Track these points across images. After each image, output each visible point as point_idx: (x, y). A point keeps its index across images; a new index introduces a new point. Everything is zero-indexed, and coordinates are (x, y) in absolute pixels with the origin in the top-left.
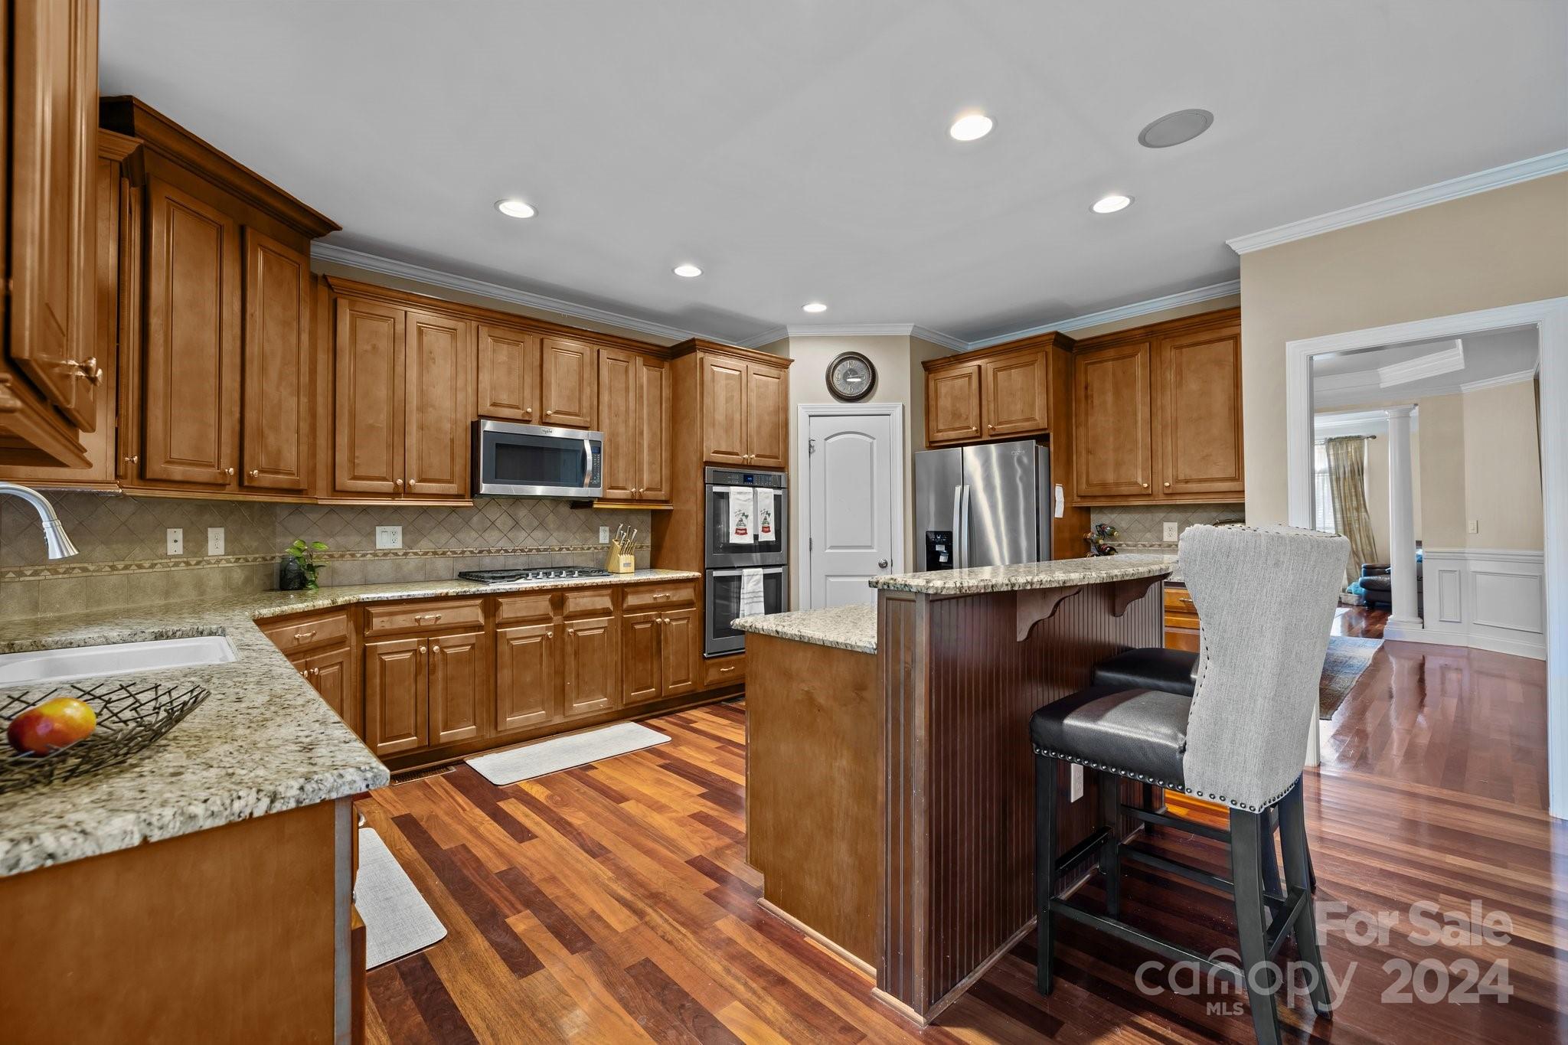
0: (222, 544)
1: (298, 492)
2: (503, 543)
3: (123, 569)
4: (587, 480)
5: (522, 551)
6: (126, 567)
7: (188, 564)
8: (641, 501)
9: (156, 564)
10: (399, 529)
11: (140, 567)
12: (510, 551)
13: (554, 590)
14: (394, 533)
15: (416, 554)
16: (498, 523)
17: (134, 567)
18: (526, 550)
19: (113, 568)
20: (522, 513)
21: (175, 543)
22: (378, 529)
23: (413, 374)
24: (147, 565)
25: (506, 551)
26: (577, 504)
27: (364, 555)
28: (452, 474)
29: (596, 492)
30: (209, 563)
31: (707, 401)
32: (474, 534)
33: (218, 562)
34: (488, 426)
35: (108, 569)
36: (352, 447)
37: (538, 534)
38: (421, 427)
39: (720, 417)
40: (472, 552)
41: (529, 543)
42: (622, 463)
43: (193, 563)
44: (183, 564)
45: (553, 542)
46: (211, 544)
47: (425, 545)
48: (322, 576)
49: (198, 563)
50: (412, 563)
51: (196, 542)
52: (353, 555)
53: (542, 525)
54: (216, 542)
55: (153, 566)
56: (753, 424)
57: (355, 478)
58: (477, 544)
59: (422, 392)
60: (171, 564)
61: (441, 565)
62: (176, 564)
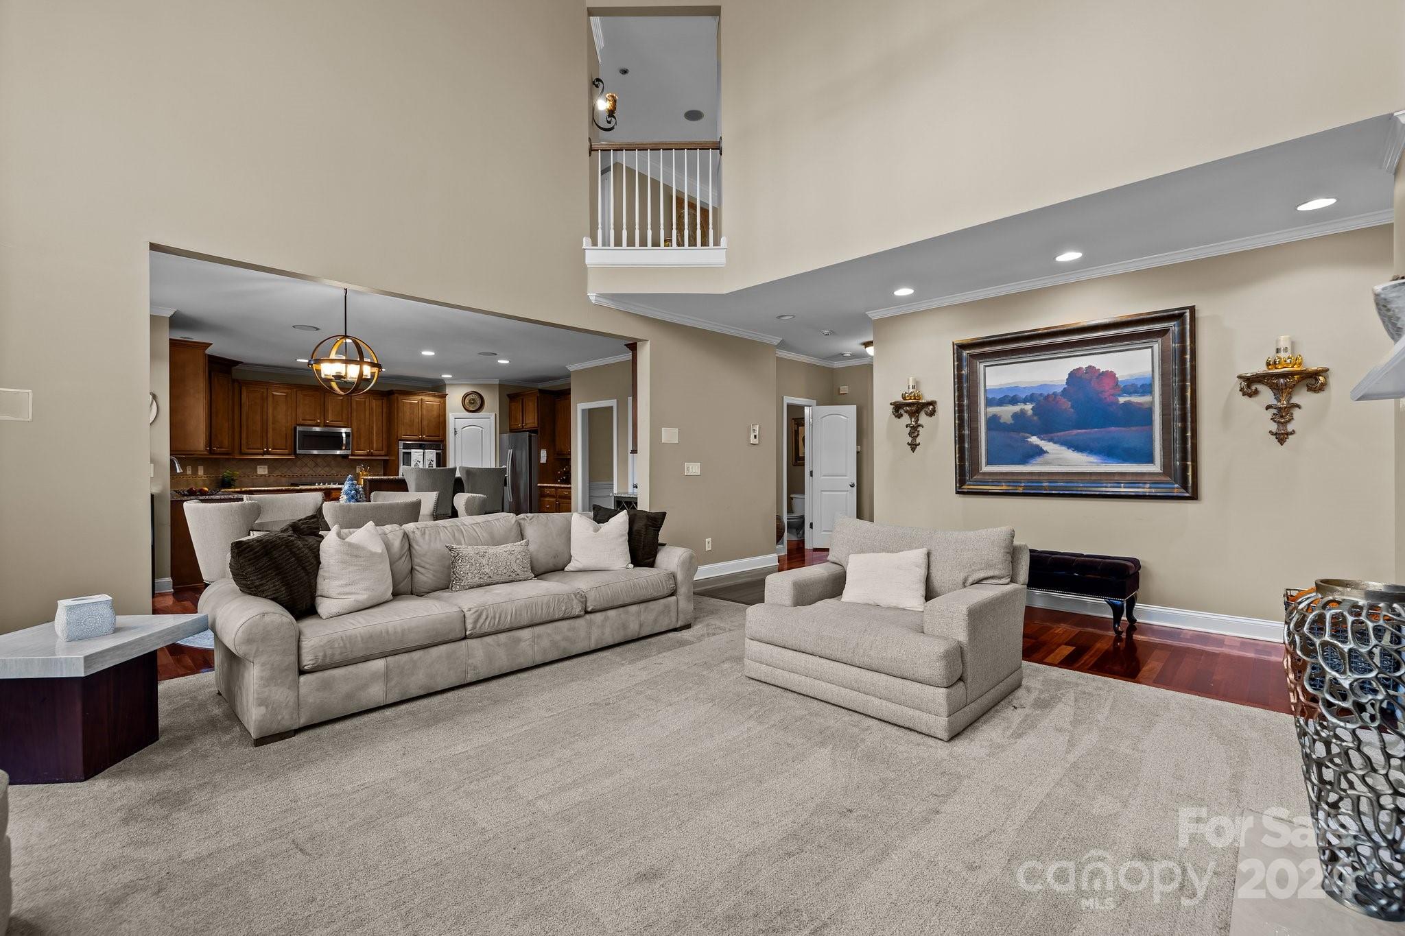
0: (202, 471)
1: (227, 454)
2: (311, 472)
4: (344, 448)
5: (319, 475)
8: (372, 455)
9: (184, 477)
10: (266, 466)
13: (326, 489)
14: (264, 468)
15: (273, 476)
16: (308, 465)
20: (319, 460)
21: (189, 470)
22: (258, 467)
23: (270, 411)
25: (312, 476)
26: (345, 457)
27: (253, 476)
28: (286, 447)
29: (349, 452)
31: (400, 414)
34: (299, 428)
36: (247, 438)
37: (327, 469)
38: (273, 430)
39: (407, 420)
41: (323, 472)
42: (362, 440)
43: (194, 477)
44: (191, 477)
45: (334, 472)
46: (199, 471)
47: (277, 473)
48: (237, 483)
49: (196, 477)
50: (272, 479)
51: (195, 470)
52: (248, 476)
53: (328, 465)
54: (201, 472)
56: (425, 423)
57: (248, 449)
59: (274, 417)
61: (284, 480)
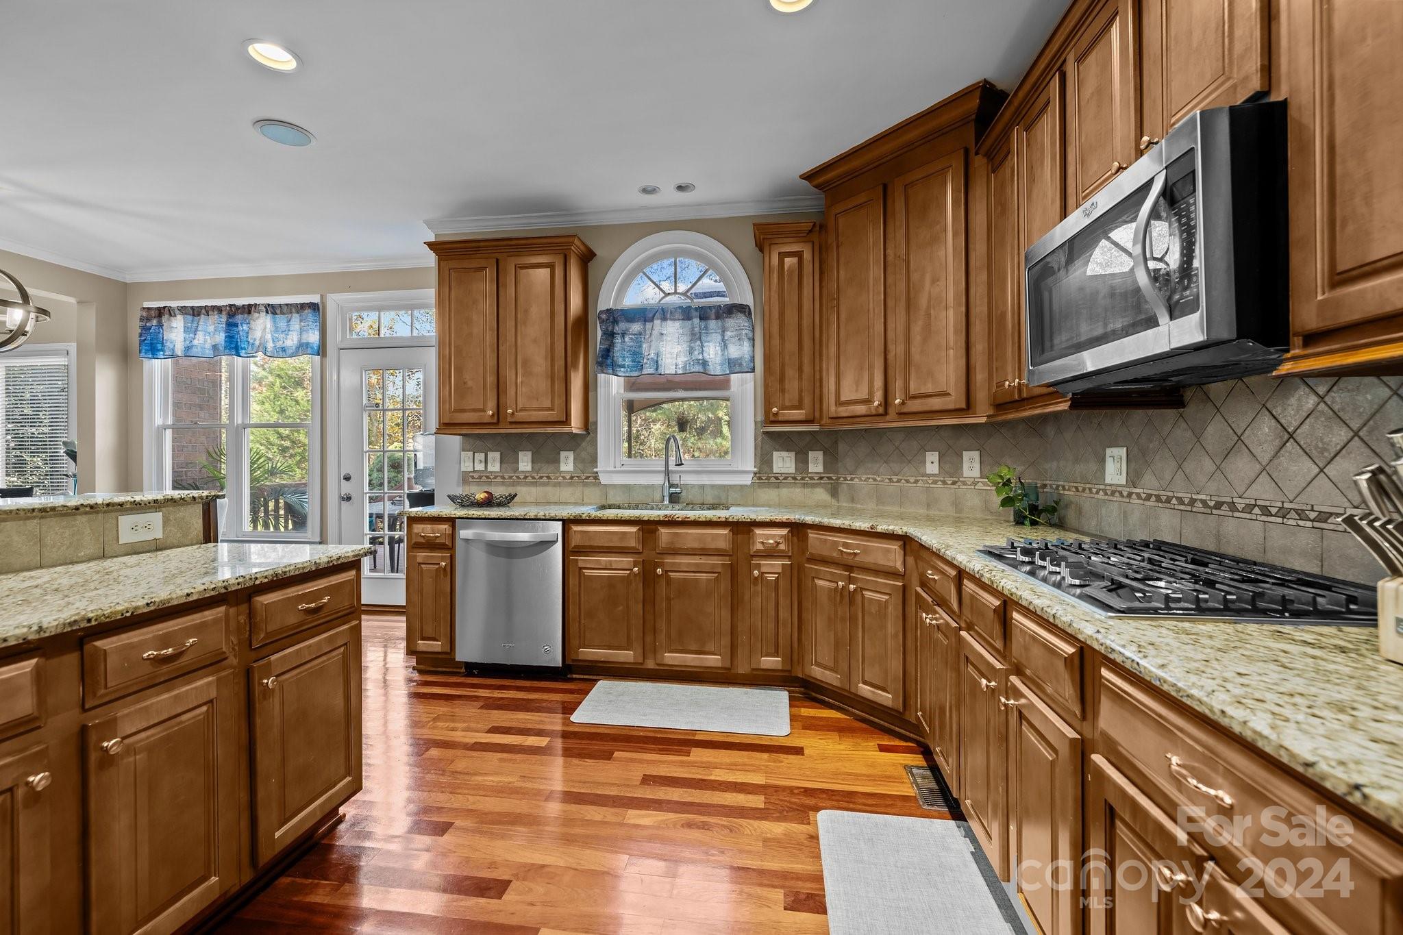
0: (977, 466)
3: (897, 482)
5: (1301, 514)
6: (899, 481)
7: (944, 483)
9: (918, 481)
10: (1124, 452)
11: (907, 481)
12: (1274, 511)
14: (1119, 460)
15: (1139, 496)
17: (903, 481)
18: (1313, 515)
19: (890, 480)
21: (932, 464)
22: (1109, 451)
24: (912, 480)
25: (1265, 511)
27: (1097, 493)
30: (964, 483)
32: (1208, 465)
33: (975, 484)
35: (887, 481)
40: (1204, 502)
43: (949, 482)
44: (940, 483)
46: (966, 466)
47: (1149, 482)
49: (954, 483)
50: (1136, 511)
51: (951, 465)
52: (1090, 489)
54: (971, 465)
55: (916, 482)
58: (1212, 487)
60: (930, 482)
61: (1166, 521)
62: (935, 482)
